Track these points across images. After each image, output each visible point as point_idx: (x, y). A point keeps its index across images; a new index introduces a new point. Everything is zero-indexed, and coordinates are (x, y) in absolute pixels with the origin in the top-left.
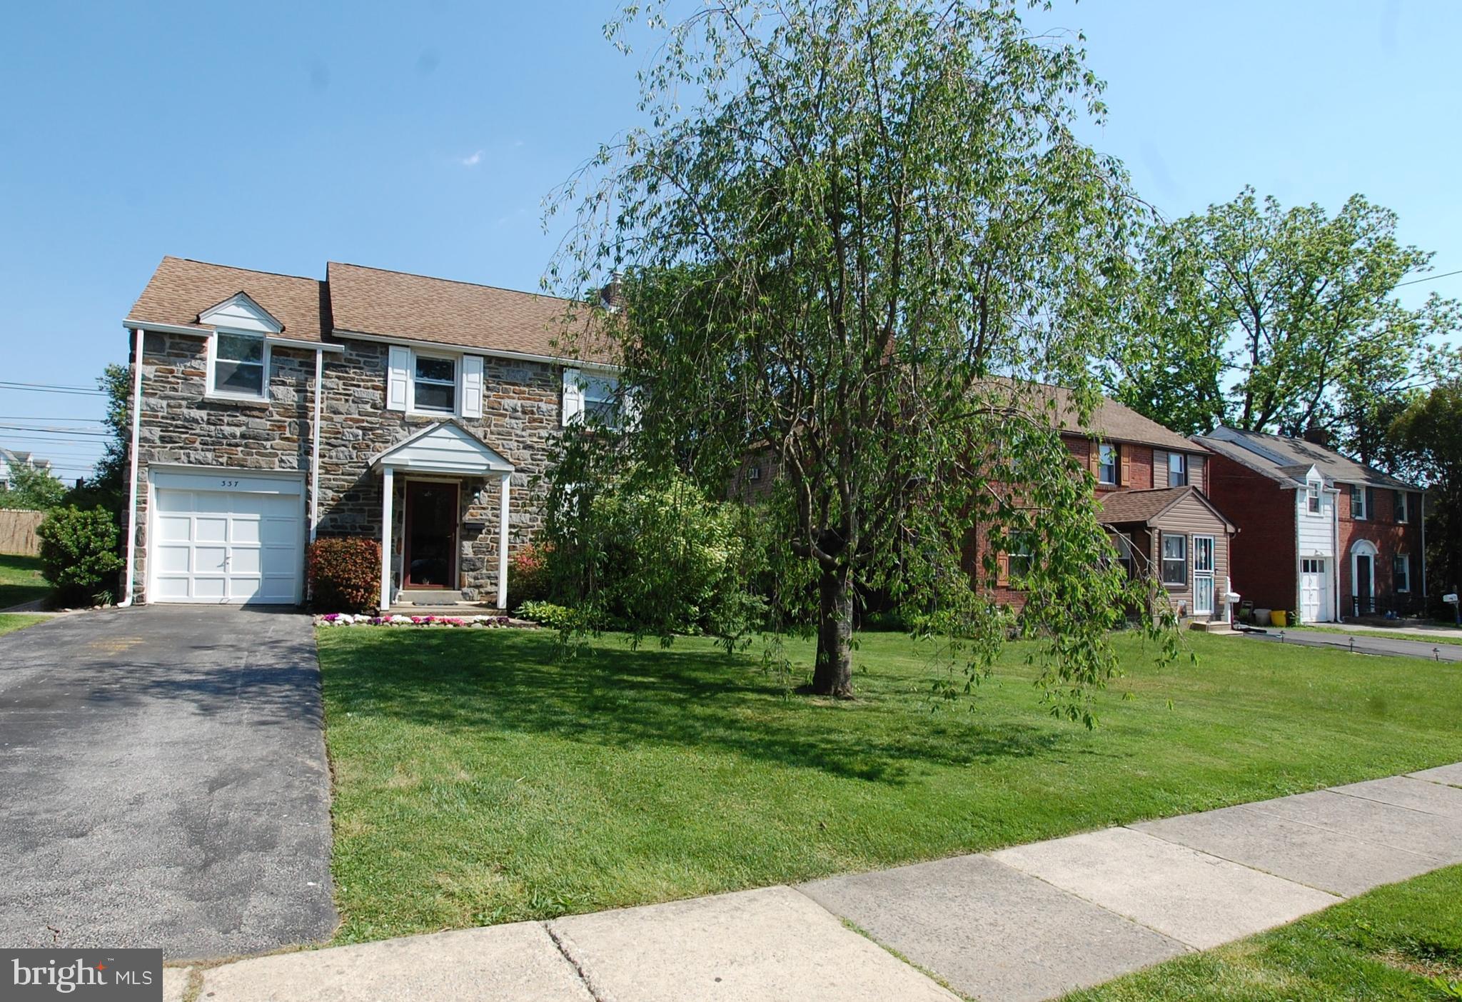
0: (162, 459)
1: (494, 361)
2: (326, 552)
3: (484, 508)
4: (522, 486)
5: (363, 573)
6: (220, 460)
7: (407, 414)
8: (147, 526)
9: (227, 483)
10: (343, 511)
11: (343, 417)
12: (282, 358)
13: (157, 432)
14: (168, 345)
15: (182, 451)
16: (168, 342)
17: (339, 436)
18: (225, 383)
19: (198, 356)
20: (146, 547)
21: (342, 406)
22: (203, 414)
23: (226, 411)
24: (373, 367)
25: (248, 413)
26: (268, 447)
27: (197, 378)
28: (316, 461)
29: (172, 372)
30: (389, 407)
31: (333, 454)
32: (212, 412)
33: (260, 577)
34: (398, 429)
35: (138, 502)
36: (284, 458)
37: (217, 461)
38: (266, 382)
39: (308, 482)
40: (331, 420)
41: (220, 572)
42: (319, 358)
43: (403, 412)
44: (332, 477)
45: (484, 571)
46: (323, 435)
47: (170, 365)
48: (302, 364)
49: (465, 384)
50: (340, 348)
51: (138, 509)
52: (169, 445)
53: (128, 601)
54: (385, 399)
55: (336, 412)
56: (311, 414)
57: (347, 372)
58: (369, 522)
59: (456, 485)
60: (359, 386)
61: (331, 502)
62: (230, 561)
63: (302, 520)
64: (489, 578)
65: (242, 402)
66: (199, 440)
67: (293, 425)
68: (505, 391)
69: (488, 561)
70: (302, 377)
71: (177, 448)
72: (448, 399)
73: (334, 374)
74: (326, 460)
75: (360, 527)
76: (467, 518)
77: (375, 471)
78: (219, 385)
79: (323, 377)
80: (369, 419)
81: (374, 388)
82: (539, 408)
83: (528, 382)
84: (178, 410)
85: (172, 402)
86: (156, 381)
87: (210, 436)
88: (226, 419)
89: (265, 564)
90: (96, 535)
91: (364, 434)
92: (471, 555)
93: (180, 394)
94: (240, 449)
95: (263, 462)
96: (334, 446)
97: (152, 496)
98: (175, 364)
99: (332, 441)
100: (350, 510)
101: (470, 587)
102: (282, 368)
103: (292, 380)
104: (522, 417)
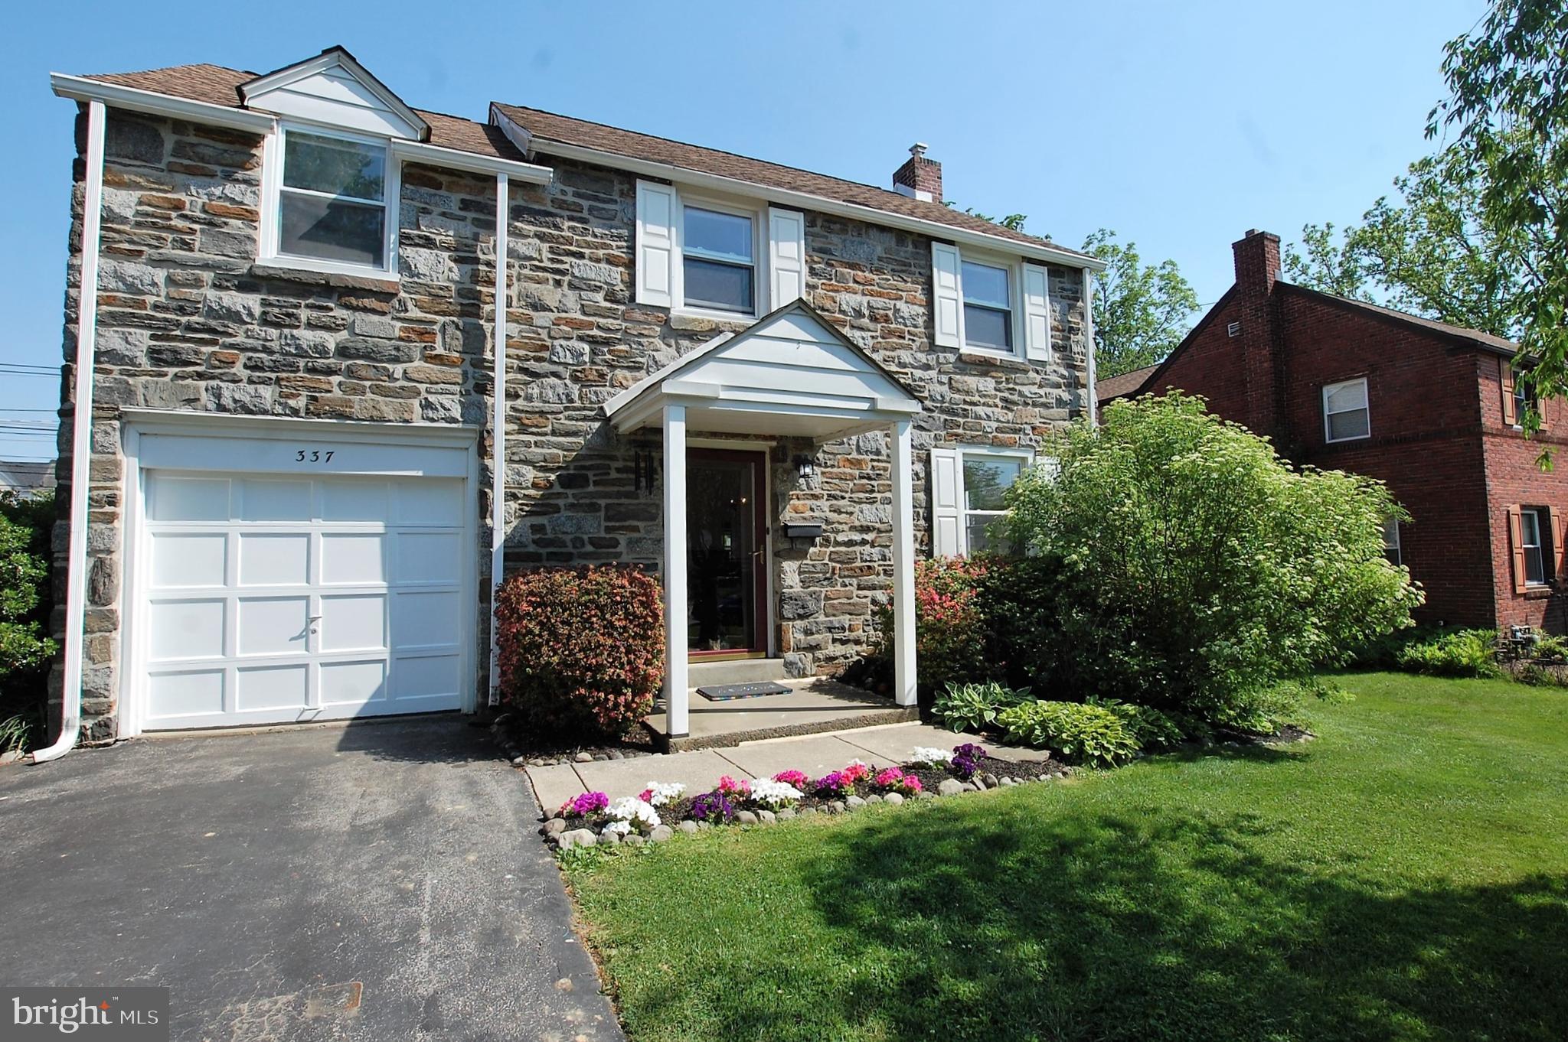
0: (156, 402)
1: (819, 223)
3: (815, 497)
4: (878, 453)
6: (292, 403)
7: (673, 313)
8: (118, 557)
9: (308, 455)
10: (557, 509)
11: (552, 316)
12: (424, 190)
13: (142, 338)
14: (169, 145)
15: (203, 384)
16: (169, 140)
17: (546, 354)
18: (308, 236)
19: (239, 175)
20: (117, 605)
21: (549, 294)
22: (253, 301)
23: (304, 296)
24: (608, 219)
25: (353, 301)
26: (398, 374)
27: (239, 223)
28: (499, 404)
29: (178, 206)
30: (640, 299)
31: (534, 390)
32: (272, 298)
33: (386, 656)
34: (658, 342)
35: (94, 502)
36: (432, 398)
37: (285, 405)
38: (391, 238)
39: (483, 451)
40: (529, 321)
41: (297, 652)
42: (503, 189)
43: (666, 310)
44: (532, 439)
45: (822, 618)
46: (513, 352)
47: (172, 191)
48: (465, 205)
49: (774, 262)
50: (544, 174)
51: (92, 518)
52: (172, 371)
53: (67, 741)
54: (631, 284)
55: (538, 306)
56: (487, 308)
57: (556, 227)
58: (608, 529)
59: (763, 453)
60: (581, 256)
61: (532, 492)
62: (319, 626)
63: (472, 530)
64: (830, 629)
65: (339, 277)
66: (242, 358)
67: (450, 330)
68: (842, 278)
69: (827, 598)
70: (468, 230)
71: (190, 376)
72: (742, 289)
73: (532, 228)
74: (520, 403)
75: (592, 542)
76: (788, 516)
77: (616, 427)
78: (288, 240)
79: (510, 233)
80: (602, 321)
81: (610, 261)
82: (897, 311)
83: (877, 263)
84: (193, 293)
85: (180, 274)
86: (138, 224)
87: (266, 350)
88: (304, 314)
89: (397, 628)
91: (593, 352)
92: (798, 589)
93: (197, 255)
94: (336, 379)
95: (388, 408)
96: (536, 375)
97: (130, 485)
98: (186, 189)
99: (532, 365)
100: (572, 507)
101: (799, 649)
102: (426, 211)
103: (446, 235)
104: (871, 326)
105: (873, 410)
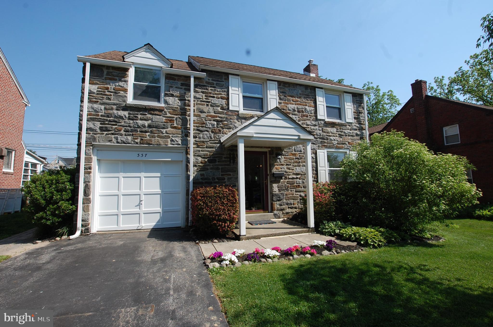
0: (101, 141)
1: (282, 84)
2: (203, 196)
3: (282, 165)
4: (301, 151)
6: (136, 141)
7: (240, 112)
8: (91, 183)
9: (140, 155)
10: (208, 169)
11: (206, 114)
12: (171, 81)
13: (98, 124)
14: (105, 73)
15: (113, 136)
16: (105, 71)
17: (204, 125)
18: (141, 95)
19: (123, 80)
20: (91, 197)
21: (206, 109)
22: (126, 113)
23: (139, 112)
24: (221, 87)
25: (152, 112)
26: (164, 132)
27: (123, 92)
28: (191, 140)
29: (107, 89)
30: (231, 109)
31: (201, 135)
32: (131, 112)
33: (161, 211)
34: (236, 121)
35: (85, 168)
36: (173, 138)
37: (134, 141)
38: (162, 95)
39: (187, 153)
40: (199, 116)
41: (137, 210)
42: (192, 80)
43: (238, 111)
44: (200, 149)
45: (285, 201)
46: (195, 125)
47: (106, 84)
48: (182, 84)
49: (269, 96)
50: (203, 75)
51: (85, 173)
52: (106, 133)
53: (78, 233)
54: (228, 104)
55: (202, 112)
56: (188, 113)
57: (207, 89)
58: (222, 175)
59: (266, 152)
60: (214, 97)
61: (201, 164)
62: (143, 203)
63: (184, 175)
64: (287, 204)
65: (149, 106)
66: (123, 129)
68: (289, 100)
69: (286, 195)
70: (183, 92)
71: (110, 134)
72: (260, 104)
73: (200, 90)
74: (197, 139)
75: (217, 179)
76: (274, 170)
77: (224, 145)
78: (135, 98)
79: (194, 92)
80: (220, 115)
81: (222, 98)
82: (306, 109)
83: (299, 95)
84: (111, 112)
85: (108, 107)
86: (97, 94)
87: (130, 127)
88: (139, 116)
89: (164, 203)
90: (58, 191)
91: (217, 124)
92: (277, 192)
93: (112, 101)
94: (148, 134)
95: (161, 141)
96: (202, 131)
97: (95, 164)
98: (110, 84)
99: (200, 128)
100: (212, 168)
101: (278, 210)
102: (172, 87)
103: (177, 93)
104: (298, 114)
105: (299, 139)
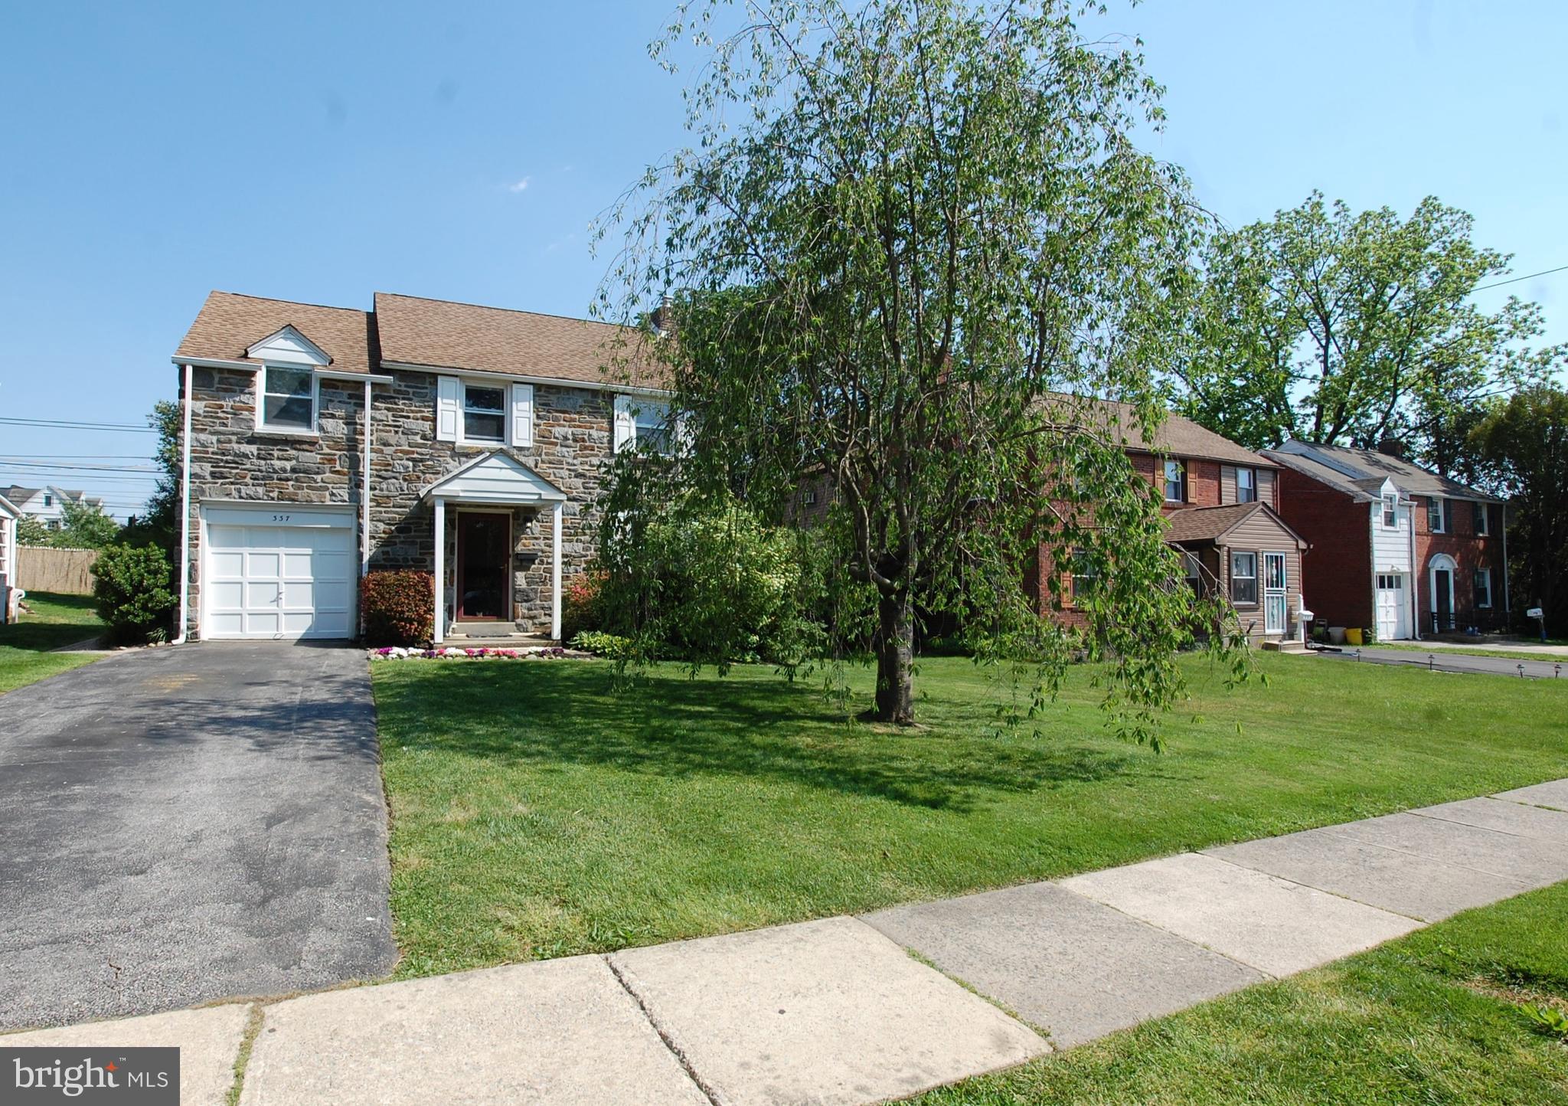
0: (213, 495)
1: (543, 389)
2: (379, 585)
3: (536, 538)
4: (575, 515)
5: (416, 606)
6: (271, 494)
7: (457, 444)
8: (199, 563)
9: (278, 518)
10: (395, 544)
11: (393, 448)
12: (330, 390)
13: (208, 467)
14: (216, 380)
15: (233, 487)
16: (217, 377)
17: (390, 468)
18: (275, 417)
19: (247, 390)
20: (199, 583)
21: (392, 438)
22: (253, 449)
23: (276, 445)
24: (423, 398)
25: (298, 446)
26: (319, 480)
27: (247, 413)
28: (366, 493)
29: (221, 407)
30: (439, 438)
31: (384, 486)
32: (262, 447)
33: (313, 611)
34: (449, 460)
35: (190, 539)
36: (334, 491)
37: (268, 495)
38: (315, 415)
39: (359, 516)
40: (381, 452)
41: (273, 608)
42: (368, 389)
43: (453, 443)
44: (383, 509)
45: (538, 602)
46: (374, 467)
47: (219, 400)
48: (350, 396)
49: (515, 413)
50: (388, 379)
51: (190, 546)
52: (220, 481)
53: (182, 639)
54: (434, 430)
55: (386, 444)
56: (361, 446)
57: (396, 404)
58: (421, 553)
59: (508, 515)
60: (408, 417)
61: (383, 535)
62: (283, 596)
63: (354, 553)
64: (542, 608)
65: (291, 435)
66: (249, 474)
67: (343, 458)
68: (556, 419)
69: (541, 592)
70: (352, 409)
71: (228, 483)
72: (497, 428)
73: (383, 405)
74: (377, 492)
75: (412, 559)
76: (519, 548)
77: (426, 503)
78: (268, 420)
79: (372, 409)
80: (419, 450)
81: (424, 419)
82: (590, 435)
83: (579, 409)
84: (228, 445)
85: (222, 438)
87: (260, 471)
88: (276, 453)
89: (317, 600)
90: (149, 572)
91: (414, 466)
92: (524, 585)
93: (229, 429)
94: (291, 483)
95: (314, 496)
96: (385, 478)
97: (203, 532)
98: (224, 399)
99: (383, 473)
100: (402, 543)
101: (524, 618)
102: (331, 401)
103: (341, 413)
104: (573, 444)
105: (540, 499)
